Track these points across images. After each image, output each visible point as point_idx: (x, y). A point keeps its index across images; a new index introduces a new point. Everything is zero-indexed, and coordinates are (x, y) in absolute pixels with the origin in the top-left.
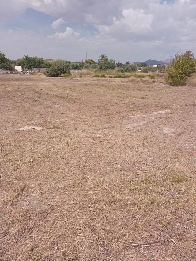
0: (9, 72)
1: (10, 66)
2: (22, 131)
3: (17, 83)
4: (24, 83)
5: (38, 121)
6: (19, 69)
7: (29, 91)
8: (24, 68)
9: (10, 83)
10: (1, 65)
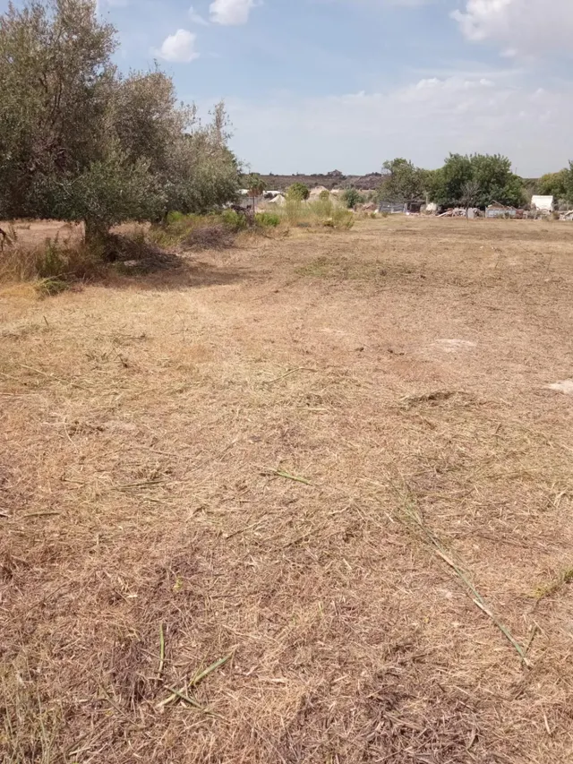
0: (513, 212)
1: (519, 195)
2: (557, 393)
3: (536, 245)
4: (558, 246)
6: (543, 202)
8: (560, 201)
9: (514, 244)
10: (493, 193)
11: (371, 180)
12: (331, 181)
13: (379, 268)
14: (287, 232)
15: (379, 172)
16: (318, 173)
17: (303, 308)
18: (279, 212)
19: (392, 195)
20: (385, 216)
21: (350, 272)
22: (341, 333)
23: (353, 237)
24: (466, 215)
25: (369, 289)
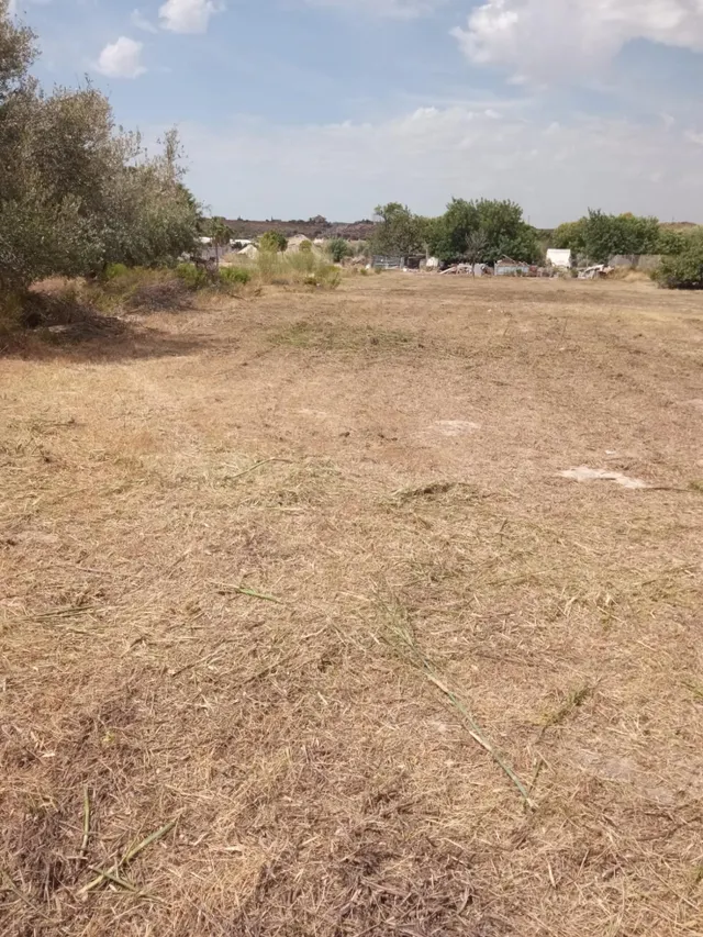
0: (525, 269)
1: (533, 249)
2: (570, 482)
3: (551, 308)
4: (575, 308)
5: (628, 453)
6: (559, 257)
7: (594, 339)
8: (579, 256)
9: (526, 307)
10: (502, 246)
11: (361, 229)
12: (313, 229)
13: (368, 336)
14: (259, 291)
15: (370, 219)
16: (297, 219)
17: (276, 385)
18: (250, 266)
19: (386, 247)
20: (378, 272)
21: (335, 340)
22: (323, 414)
23: (340, 298)
24: (473, 273)
25: (357, 360)
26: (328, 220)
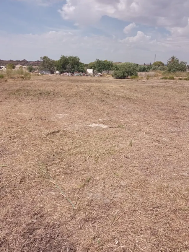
0: (82, 74)
1: (83, 69)
2: (90, 127)
3: (88, 84)
4: (94, 84)
5: (105, 120)
6: (90, 71)
7: (98, 92)
8: (95, 71)
9: (82, 84)
10: (76, 68)
11: (37, 63)
12: (23, 63)
13: (39, 92)
14: (6, 80)
15: (40, 60)
16: (18, 60)
17: (11, 107)
18: (3, 73)
19: (44, 68)
20: (42, 75)
21: (29, 93)
22: (24, 114)
23: (31, 82)
24: (68, 75)
25: (35, 99)
26: (27, 61)
